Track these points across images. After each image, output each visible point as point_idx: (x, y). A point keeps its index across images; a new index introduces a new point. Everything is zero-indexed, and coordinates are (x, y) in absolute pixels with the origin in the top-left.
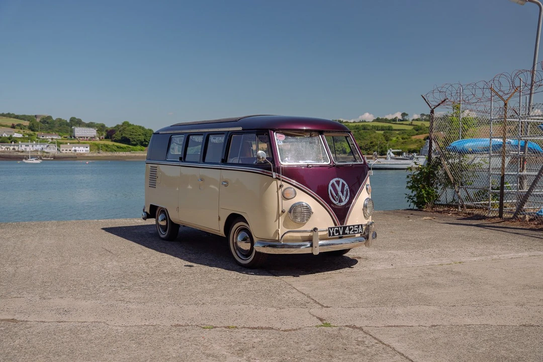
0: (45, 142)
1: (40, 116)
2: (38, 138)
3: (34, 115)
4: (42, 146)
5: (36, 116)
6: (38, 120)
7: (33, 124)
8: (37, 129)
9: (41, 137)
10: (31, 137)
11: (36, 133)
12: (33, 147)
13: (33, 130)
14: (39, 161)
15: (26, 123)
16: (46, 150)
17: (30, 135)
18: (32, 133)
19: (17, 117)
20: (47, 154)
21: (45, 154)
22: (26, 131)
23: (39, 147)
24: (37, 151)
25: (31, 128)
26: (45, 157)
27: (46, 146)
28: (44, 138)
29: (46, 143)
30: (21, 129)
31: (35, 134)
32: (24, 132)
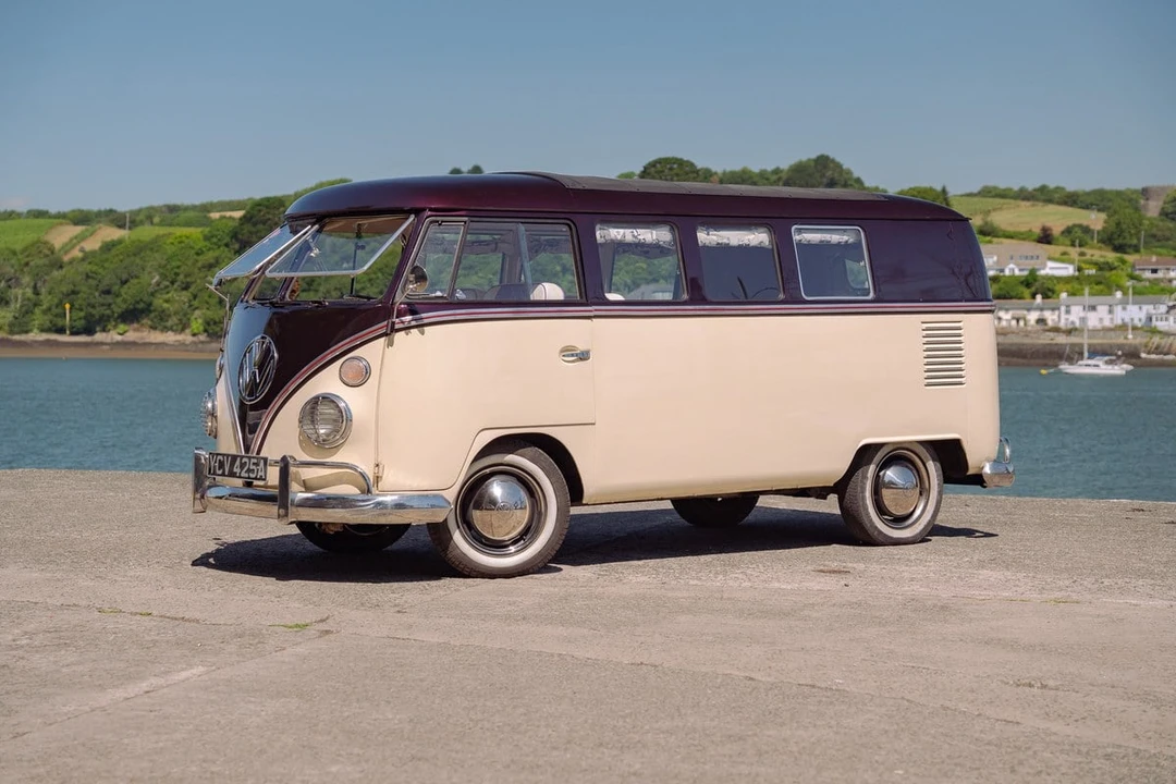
0: (1162, 291)
1: (1163, 189)
2: (1132, 277)
3: (1139, 187)
4: (1148, 308)
5: (1145, 192)
6: (1153, 209)
7: (1118, 224)
8: (1135, 241)
9: (1148, 275)
10: (1107, 274)
11: (1130, 258)
12: (1110, 312)
13: (1119, 249)
14: (1119, 370)
15: (1096, 220)
16: (1161, 325)
17: (1103, 267)
18: (1111, 256)
19: (1072, 200)
20: (1166, 342)
21: (1156, 340)
22: (1089, 252)
23: (1135, 313)
24: (1123, 327)
25: (1116, 240)
26: (1158, 350)
27: (1163, 308)
28: (1160, 275)
29: (1165, 297)
30: (1073, 245)
31: (1123, 262)
32: (1082, 254)
